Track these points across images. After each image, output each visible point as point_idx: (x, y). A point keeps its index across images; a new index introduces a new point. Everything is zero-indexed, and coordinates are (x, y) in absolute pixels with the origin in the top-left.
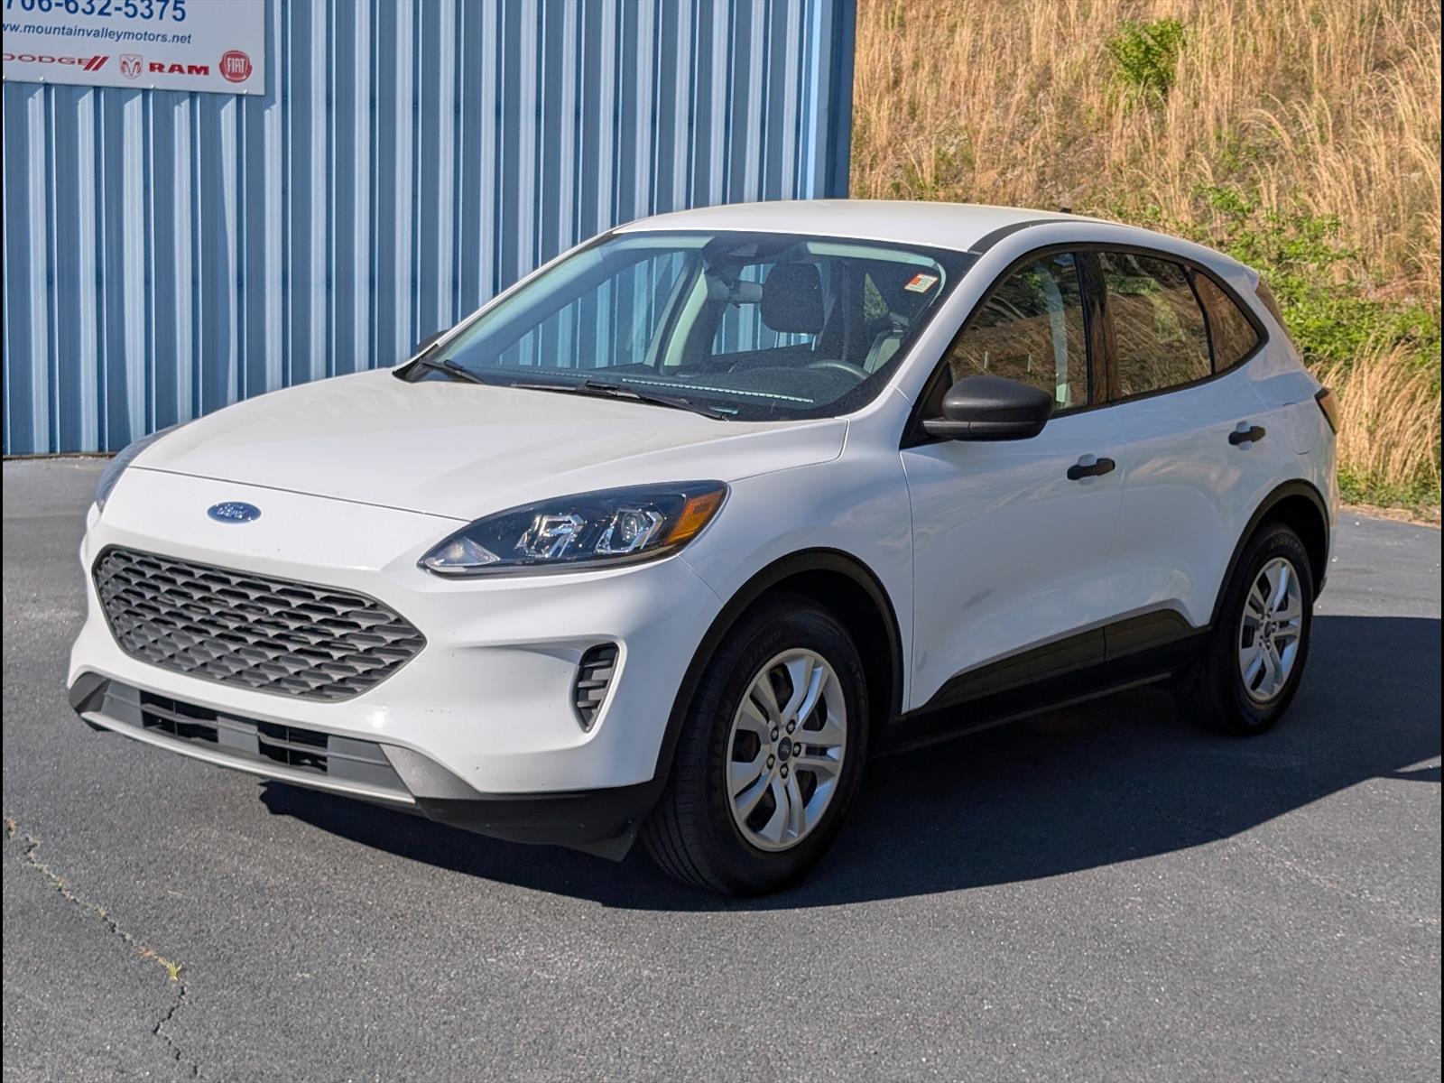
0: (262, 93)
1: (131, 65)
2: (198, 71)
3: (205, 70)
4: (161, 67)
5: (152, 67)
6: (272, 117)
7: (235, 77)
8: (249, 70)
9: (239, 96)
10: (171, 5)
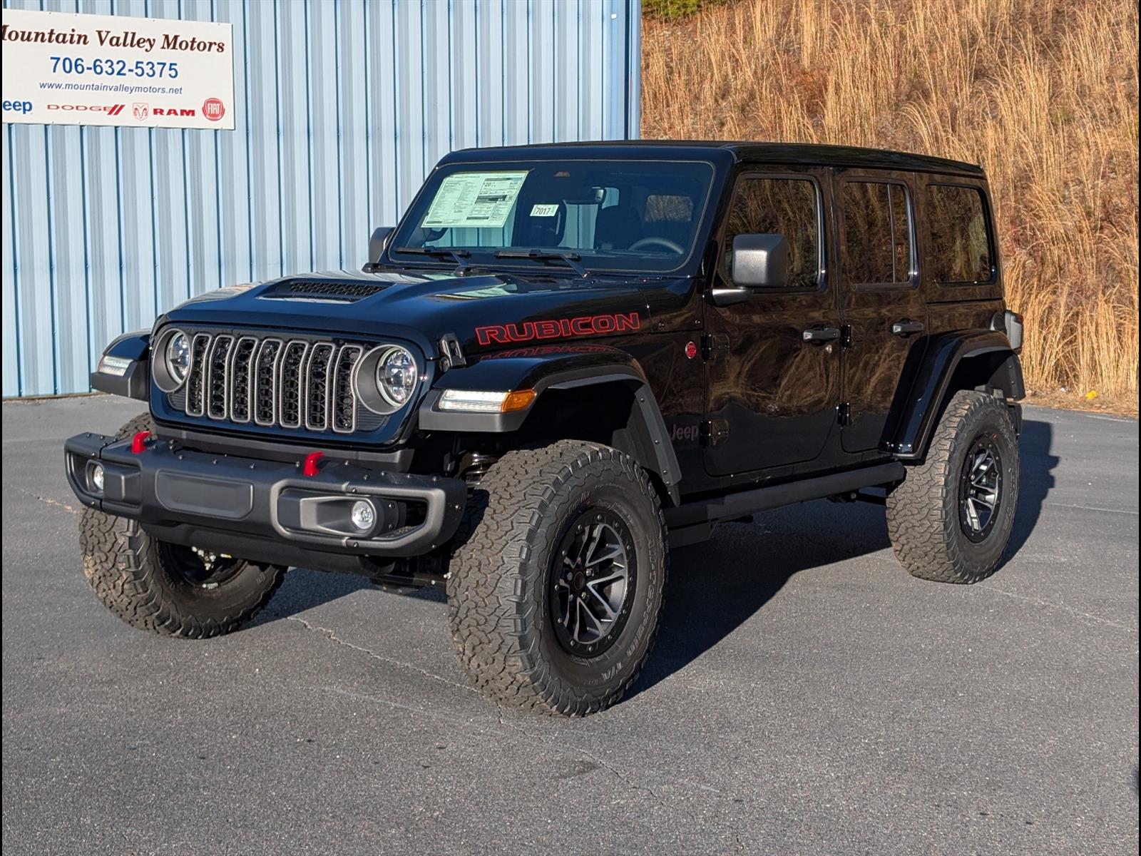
0: (232, 126)
1: (141, 111)
2: (188, 114)
3: (192, 112)
4: (162, 111)
5: (155, 112)
6: (238, 143)
7: (214, 117)
8: (223, 111)
9: (216, 130)
10: (167, 66)
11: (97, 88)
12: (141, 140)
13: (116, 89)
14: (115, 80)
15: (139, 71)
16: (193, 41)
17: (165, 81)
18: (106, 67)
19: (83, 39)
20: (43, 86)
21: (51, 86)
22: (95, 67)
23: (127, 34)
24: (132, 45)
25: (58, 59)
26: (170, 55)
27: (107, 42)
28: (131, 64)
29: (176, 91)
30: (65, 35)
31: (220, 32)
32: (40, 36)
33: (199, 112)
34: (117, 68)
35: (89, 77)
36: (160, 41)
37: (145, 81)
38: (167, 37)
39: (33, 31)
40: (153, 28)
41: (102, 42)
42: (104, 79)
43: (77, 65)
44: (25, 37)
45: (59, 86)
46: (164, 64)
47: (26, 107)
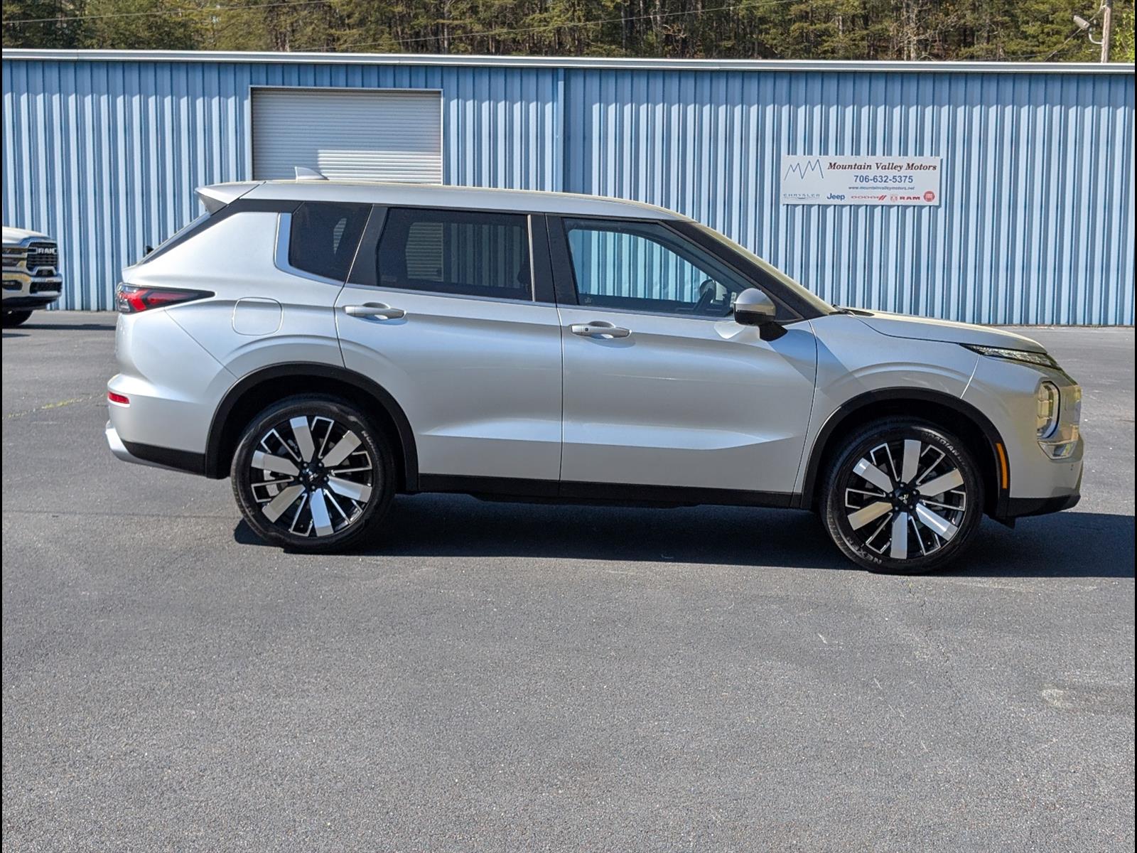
0: (938, 204)
1: (894, 198)
2: (916, 198)
3: (919, 198)
4: (904, 198)
5: (901, 198)
6: (941, 211)
7: (929, 200)
8: (934, 197)
9: (930, 207)
10: (907, 178)
11: (875, 188)
12: (894, 211)
13: (883, 188)
14: (883, 184)
15: (894, 180)
16: (921, 165)
17: (907, 184)
18: (879, 179)
19: (870, 167)
20: (850, 188)
21: (853, 188)
22: (874, 179)
23: (889, 164)
24: (892, 169)
25: (857, 176)
26: (909, 173)
27: (880, 168)
28: (891, 177)
29: (911, 188)
30: (861, 166)
31: (935, 161)
32: (850, 167)
33: (922, 198)
34: (884, 179)
35: (871, 184)
36: (905, 166)
37: (897, 184)
38: (908, 165)
39: (847, 164)
40: (903, 161)
41: (878, 168)
42: (878, 184)
43: (866, 179)
44: (844, 167)
45: (857, 188)
46: (906, 177)
47: (841, 197)
